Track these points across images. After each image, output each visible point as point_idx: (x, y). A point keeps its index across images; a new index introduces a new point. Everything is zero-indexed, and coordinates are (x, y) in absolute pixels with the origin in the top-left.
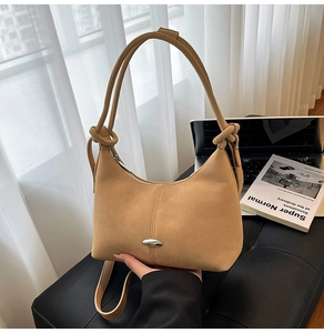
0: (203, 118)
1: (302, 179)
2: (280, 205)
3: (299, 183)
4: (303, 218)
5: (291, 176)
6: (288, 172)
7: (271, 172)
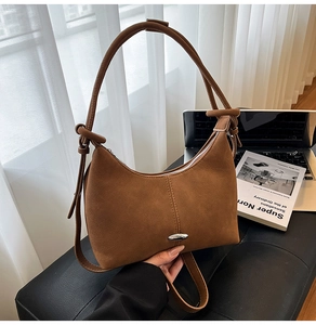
0: (193, 109)
1: (276, 175)
2: (258, 204)
3: (273, 179)
5: (266, 173)
6: (262, 169)
7: (246, 169)
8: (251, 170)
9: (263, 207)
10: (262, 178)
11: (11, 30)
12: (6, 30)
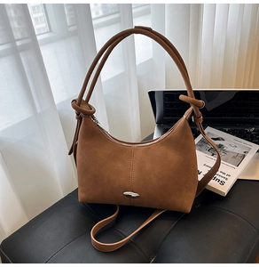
1: (229, 149)
3: (225, 152)
4: (222, 183)
6: (218, 142)
7: (203, 142)
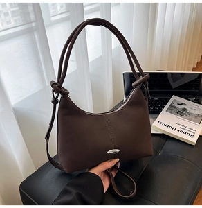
0: (130, 71)
1: (192, 111)
2: (178, 128)
4: (192, 136)
5: (185, 110)
7: (172, 107)
8: (175, 107)
9: (181, 130)
10: (182, 113)
11: (15, 21)
12: (12, 21)
